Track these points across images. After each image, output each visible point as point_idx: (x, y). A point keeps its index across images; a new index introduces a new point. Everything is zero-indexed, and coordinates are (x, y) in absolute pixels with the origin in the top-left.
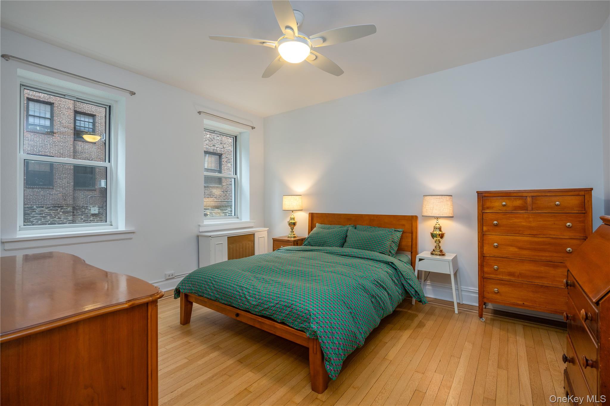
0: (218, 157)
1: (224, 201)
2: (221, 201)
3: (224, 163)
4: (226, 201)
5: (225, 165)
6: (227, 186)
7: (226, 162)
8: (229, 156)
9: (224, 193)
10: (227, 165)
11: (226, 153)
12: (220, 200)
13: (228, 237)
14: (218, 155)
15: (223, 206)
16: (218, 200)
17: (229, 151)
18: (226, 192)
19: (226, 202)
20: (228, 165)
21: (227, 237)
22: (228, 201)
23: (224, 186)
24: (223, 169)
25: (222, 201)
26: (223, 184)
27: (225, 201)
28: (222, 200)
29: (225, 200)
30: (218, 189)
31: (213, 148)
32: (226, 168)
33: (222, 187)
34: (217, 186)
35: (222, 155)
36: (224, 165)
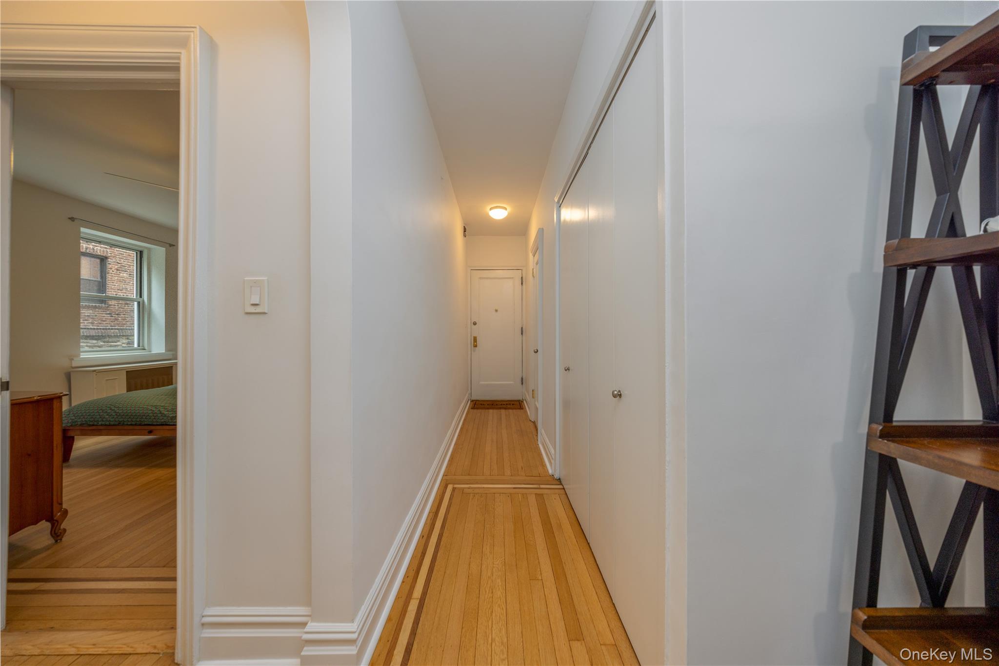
0: (98, 261)
1: (112, 329)
2: (103, 329)
3: (113, 271)
4: (117, 329)
5: (114, 274)
6: (118, 306)
7: (117, 270)
8: (124, 262)
9: (112, 316)
10: (119, 275)
11: (118, 257)
12: (102, 326)
13: (127, 371)
14: (98, 258)
15: (108, 336)
16: (98, 326)
17: (123, 254)
18: (117, 314)
19: (117, 331)
20: (121, 274)
21: (125, 371)
22: (121, 329)
23: (111, 305)
24: (108, 280)
25: (108, 328)
26: (110, 303)
27: (115, 329)
28: (108, 326)
29: (115, 326)
30: (97, 310)
31: (84, 245)
32: (118, 279)
33: (108, 307)
34: (94, 304)
35: (106, 258)
36: (112, 274)
